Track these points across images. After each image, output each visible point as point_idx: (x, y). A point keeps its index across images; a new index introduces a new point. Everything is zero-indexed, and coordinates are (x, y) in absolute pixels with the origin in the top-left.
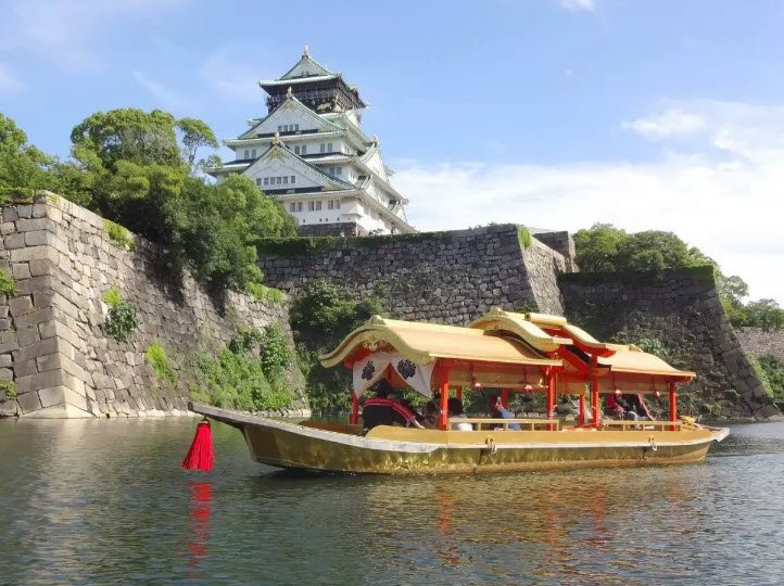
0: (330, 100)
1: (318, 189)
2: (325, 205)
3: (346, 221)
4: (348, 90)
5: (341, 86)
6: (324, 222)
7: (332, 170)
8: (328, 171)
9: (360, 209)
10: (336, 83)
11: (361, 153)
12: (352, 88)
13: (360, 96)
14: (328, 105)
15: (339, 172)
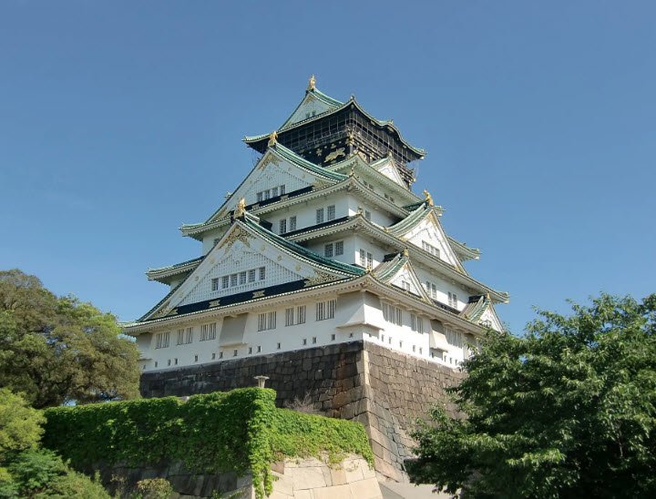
0: (343, 143)
1: (299, 285)
2: (311, 312)
3: (347, 340)
4: (377, 127)
5: (355, 117)
6: (310, 345)
7: (329, 249)
8: (321, 252)
9: (372, 315)
10: (347, 115)
11: (396, 219)
12: (382, 123)
13: (402, 139)
14: (340, 152)
15: (340, 251)
